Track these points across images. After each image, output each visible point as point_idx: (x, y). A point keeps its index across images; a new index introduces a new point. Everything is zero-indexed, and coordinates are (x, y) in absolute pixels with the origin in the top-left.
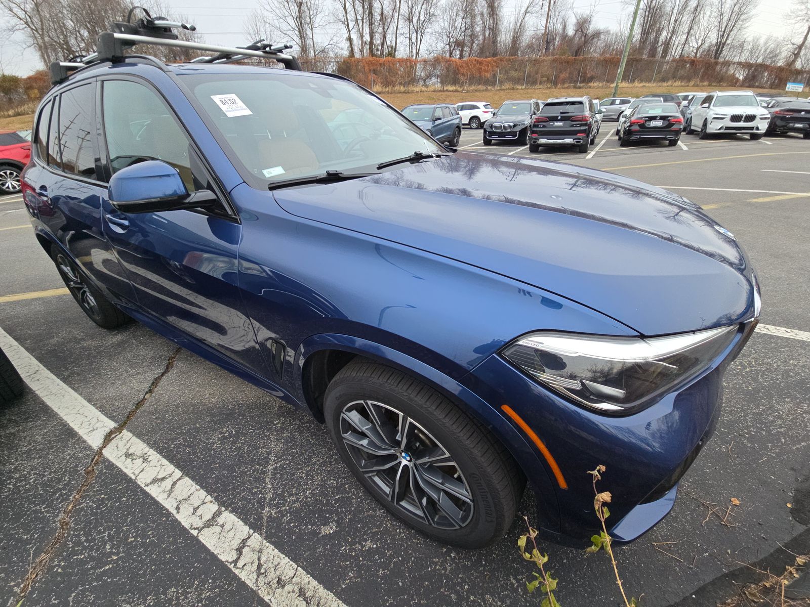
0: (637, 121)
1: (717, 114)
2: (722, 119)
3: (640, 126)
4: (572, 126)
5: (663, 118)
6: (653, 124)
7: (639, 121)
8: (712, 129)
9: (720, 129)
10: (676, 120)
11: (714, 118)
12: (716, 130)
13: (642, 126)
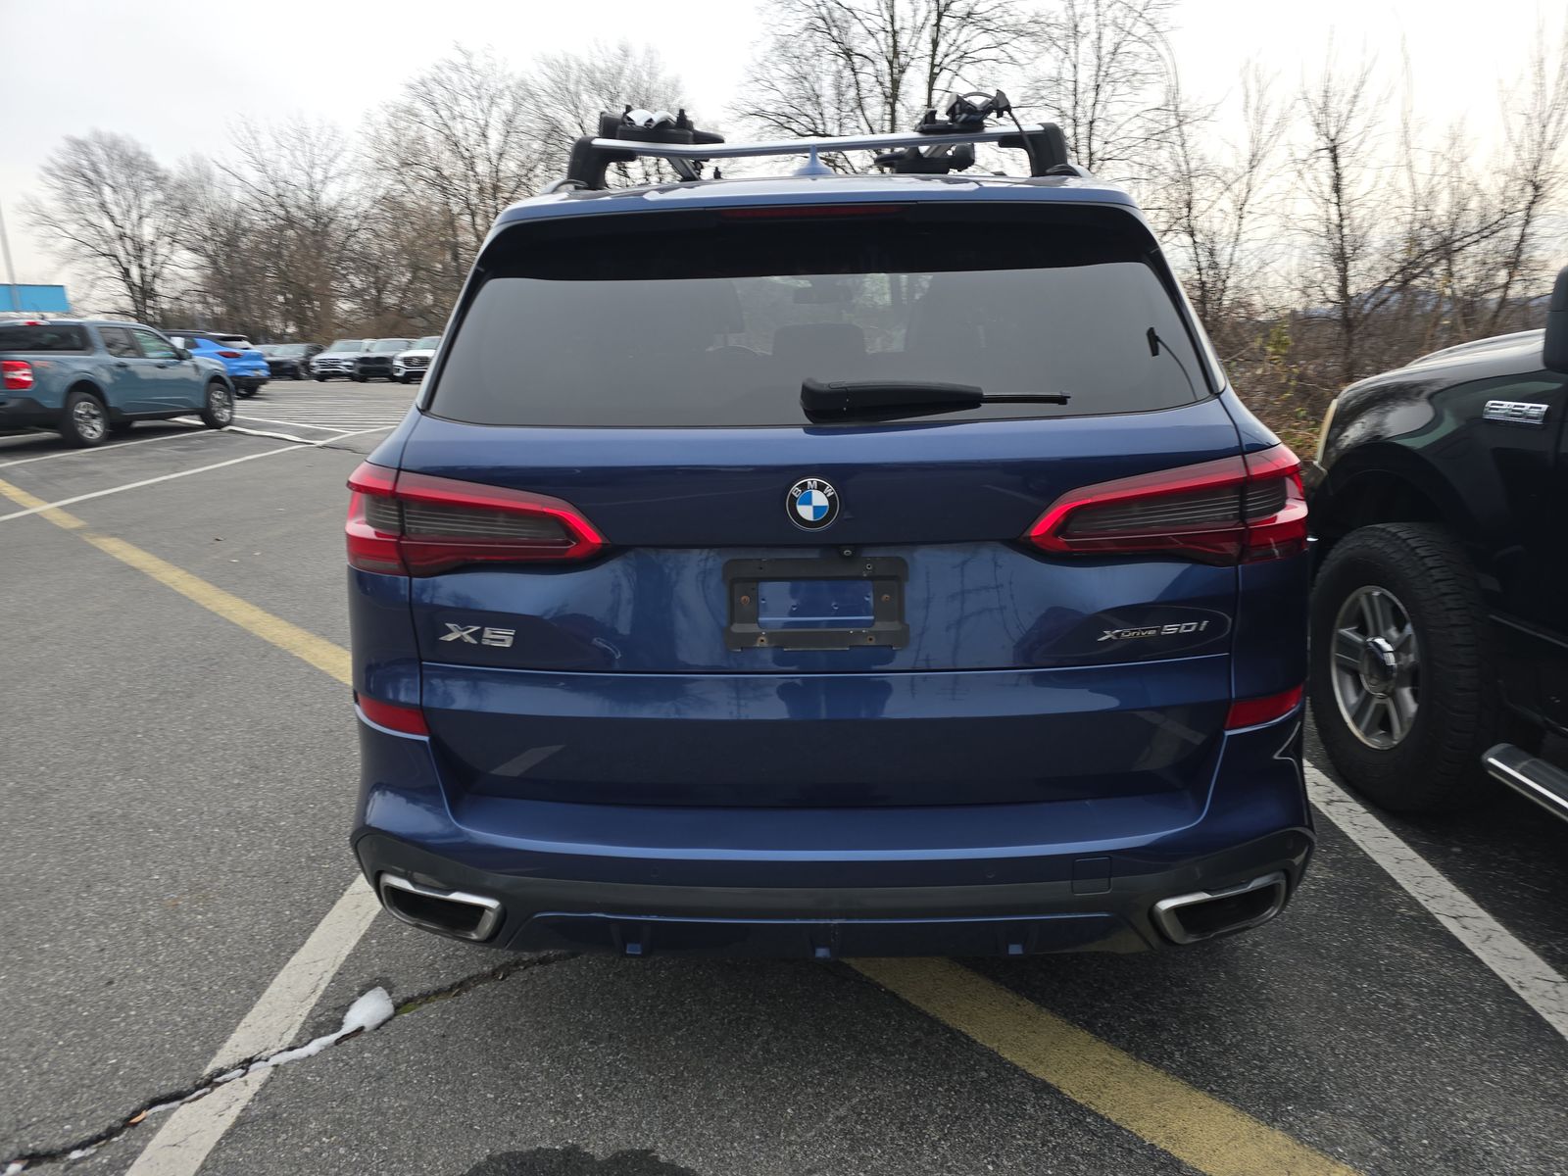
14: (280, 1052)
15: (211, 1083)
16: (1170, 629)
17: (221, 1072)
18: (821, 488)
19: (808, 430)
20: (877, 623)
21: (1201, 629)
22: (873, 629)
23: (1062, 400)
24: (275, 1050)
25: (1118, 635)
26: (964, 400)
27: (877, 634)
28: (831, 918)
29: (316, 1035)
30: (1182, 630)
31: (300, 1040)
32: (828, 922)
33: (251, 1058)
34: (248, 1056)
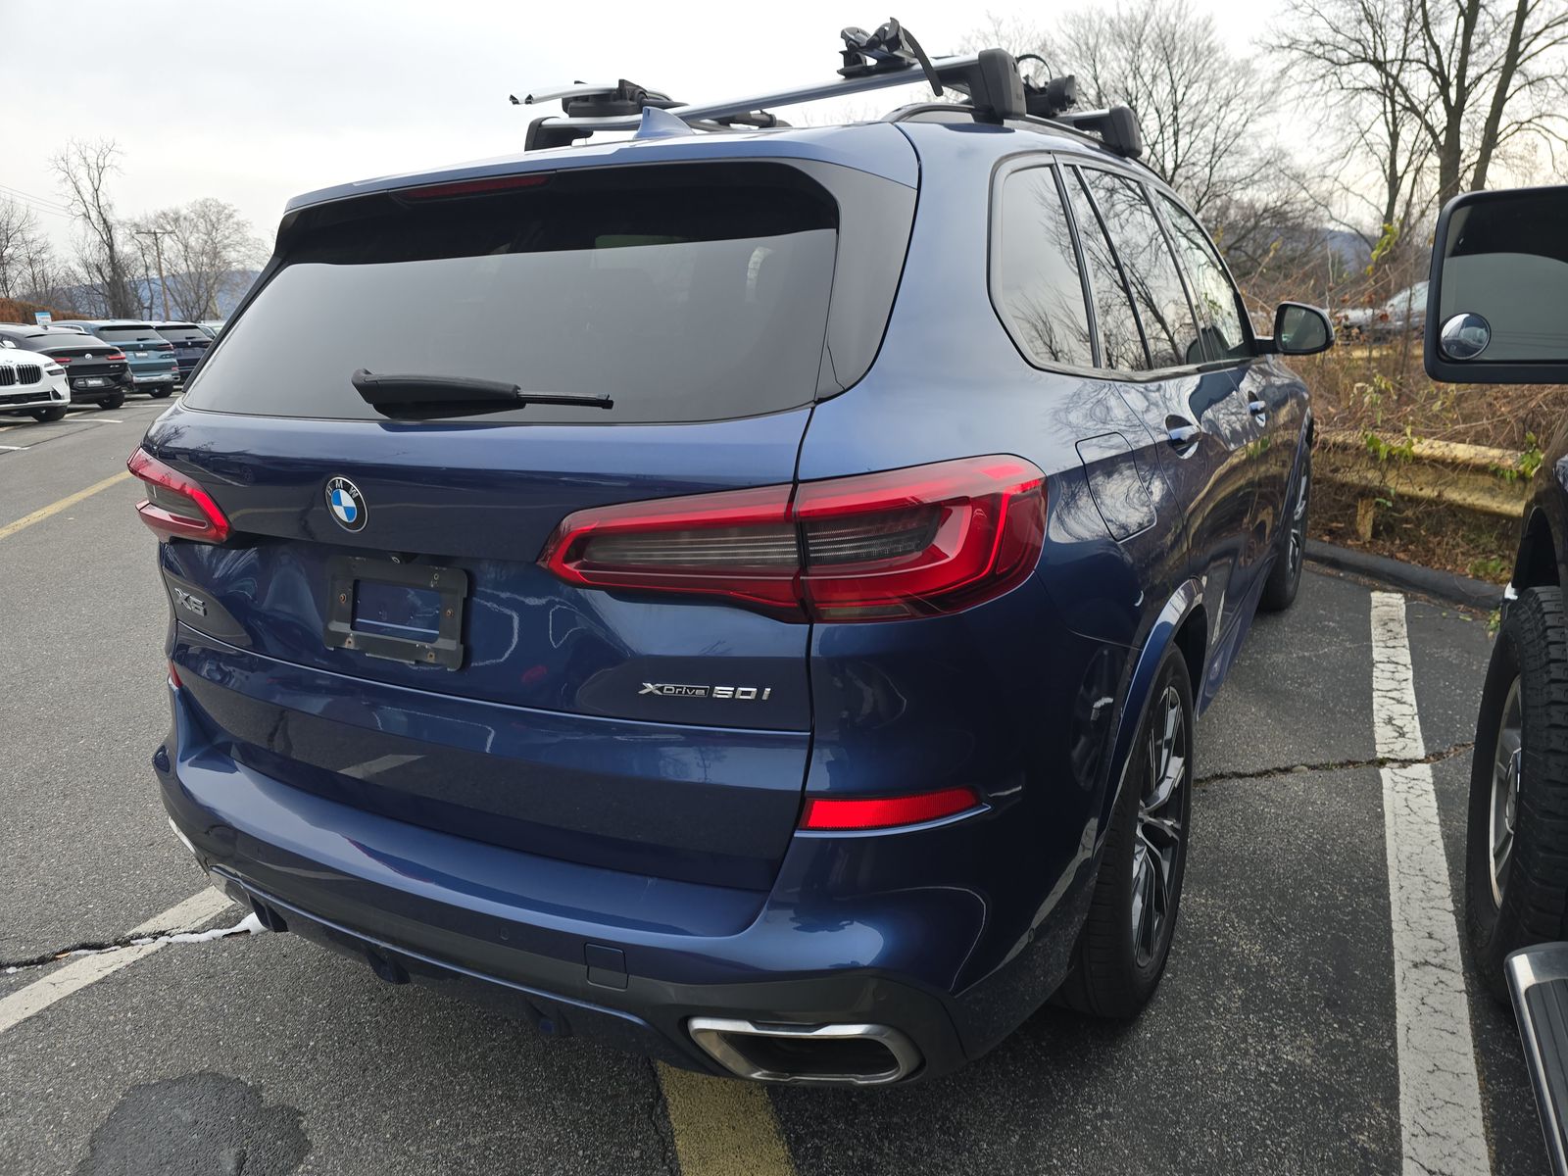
14: (185, 932)
15: (126, 943)
16: (723, 692)
17: (140, 937)
18: (347, 488)
19: (385, 426)
20: (440, 640)
21: (765, 697)
22: (434, 645)
23: (607, 404)
24: (182, 930)
25: (661, 689)
26: (504, 400)
27: (437, 651)
28: (382, 940)
29: (217, 926)
30: (739, 696)
31: (204, 927)
32: (378, 943)
33: (164, 932)
34: (163, 930)
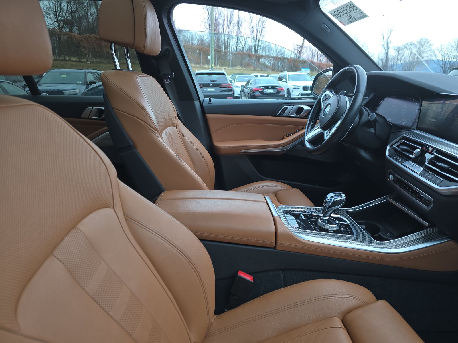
0: (257, 89)
1: (294, 86)
2: (298, 89)
3: (260, 92)
4: (222, 91)
5: (273, 87)
6: (268, 91)
7: (259, 89)
8: (294, 95)
9: (298, 95)
10: (281, 88)
11: (293, 88)
12: (297, 96)
13: (262, 92)
